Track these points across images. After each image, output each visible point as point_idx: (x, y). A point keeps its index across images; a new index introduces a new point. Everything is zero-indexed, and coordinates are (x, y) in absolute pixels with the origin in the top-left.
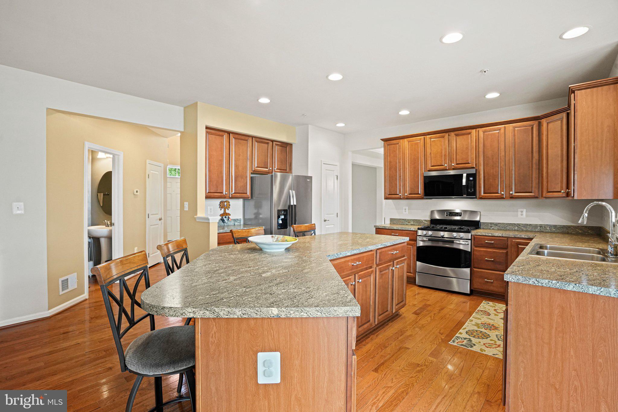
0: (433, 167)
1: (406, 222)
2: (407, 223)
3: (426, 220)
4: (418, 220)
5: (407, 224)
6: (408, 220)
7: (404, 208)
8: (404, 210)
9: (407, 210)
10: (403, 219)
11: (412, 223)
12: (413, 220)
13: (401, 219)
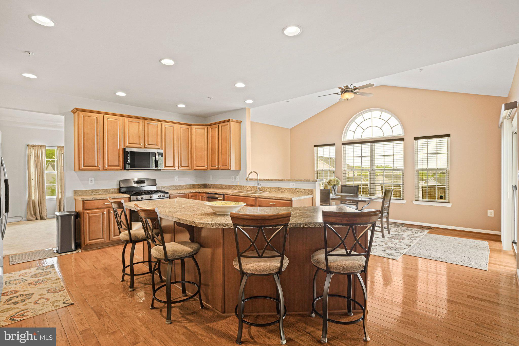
0: (130, 145)
1: (93, 193)
2: (95, 193)
3: (113, 189)
4: (107, 189)
5: (94, 195)
6: (96, 190)
7: (90, 179)
8: (90, 181)
9: (93, 181)
10: (90, 190)
11: (100, 193)
12: (101, 190)
13: (88, 190)
